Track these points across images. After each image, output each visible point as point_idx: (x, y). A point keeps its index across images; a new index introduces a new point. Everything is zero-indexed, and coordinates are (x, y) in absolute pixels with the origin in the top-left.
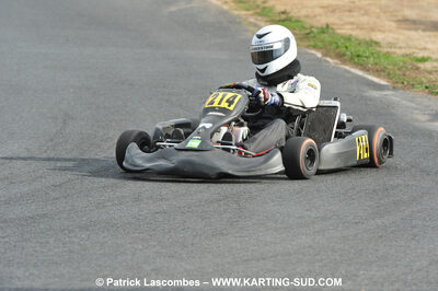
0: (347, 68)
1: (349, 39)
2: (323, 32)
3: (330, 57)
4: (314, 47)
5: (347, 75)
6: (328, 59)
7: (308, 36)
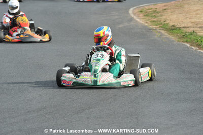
0: (201, 51)
2: (191, 35)
4: (186, 42)
5: (201, 54)
6: (193, 47)
7: (184, 37)
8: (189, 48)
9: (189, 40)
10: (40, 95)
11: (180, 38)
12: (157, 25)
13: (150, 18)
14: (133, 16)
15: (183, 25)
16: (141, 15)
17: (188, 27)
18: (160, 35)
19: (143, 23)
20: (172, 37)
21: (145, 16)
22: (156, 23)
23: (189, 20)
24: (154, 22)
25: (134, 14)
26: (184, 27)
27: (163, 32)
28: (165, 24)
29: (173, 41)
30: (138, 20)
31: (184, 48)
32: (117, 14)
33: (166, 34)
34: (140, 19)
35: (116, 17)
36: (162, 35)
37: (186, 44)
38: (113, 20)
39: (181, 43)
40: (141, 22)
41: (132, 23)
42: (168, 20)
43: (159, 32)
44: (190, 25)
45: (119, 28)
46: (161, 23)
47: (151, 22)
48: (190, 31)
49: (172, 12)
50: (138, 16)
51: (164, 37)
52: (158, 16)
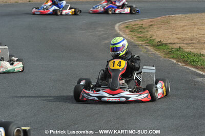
0: (188, 67)
1: (190, 53)
2: (178, 51)
3: (180, 62)
4: (173, 58)
5: (187, 70)
6: (179, 63)
7: (170, 53)
8: (175, 64)
9: (175, 56)
10: (25, 111)
11: (166, 54)
12: (143, 41)
13: (136, 33)
14: (119, 32)
15: (169, 42)
16: (127, 31)
17: (174, 43)
18: (146, 51)
19: (129, 39)
20: (158, 53)
21: (131, 31)
22: (142, 39)
23: (176, 36)
24: (140, 37)
25: (120, 30)
26: (170, 43)
27: (149, 48)
28: (151, 40)
29: (159, 57)
30: (124, 35)
31: (170, 64)
32: (103, 29)
33: (153, 50)
34: (126, 34)
35: (102, 32)
36: (148, 51)
37: (172, 60)
38: (99, 36)
39: (167, 59)
40: (127, 38)
42: (154, 36)
43: (146, 48)
44: (176, 41)
45: (105, 43)
46: (147, 39)
47: (137, 37)
48: (176, 47)
49: (158, 28)
50: (124, 32)
51: (151, 53)
52: (144, 32)
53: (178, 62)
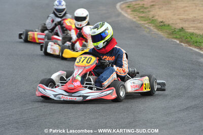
8: (178, 44)
9: (178, 36)
11: (169, 34)
12: (145, 21)
13: (138, 13)
14: (120, 11)
15: (171, 22)
16: (129, 10)
17: (176, 24)
18: (149, 31)
19: (131, 18)
20: (160, 33)
21: (132, 11)
22: (145, 19)
23: (178, 17)
24: (142, 17)
25: (122, 9)
26: (172, 24)
27: (151, 28)
28: (153, 20)
29: (163, 37)
30: (126, 15)
31: (173, 44)
33: (155, 30)
34: (128, 14)
36: (151, 31)
39: (170, 39)
40: (129, 17)
41: (120, 18)
42: (156, 16)
43: (148, 28)
44: (178, 21)
46: (150, 19)
47: (139, 17)
48: (179, 28)
49: (159, 8)
50: (126, 12)
51: (153, 33)
52: (146, 12)
53: (182, 42)
